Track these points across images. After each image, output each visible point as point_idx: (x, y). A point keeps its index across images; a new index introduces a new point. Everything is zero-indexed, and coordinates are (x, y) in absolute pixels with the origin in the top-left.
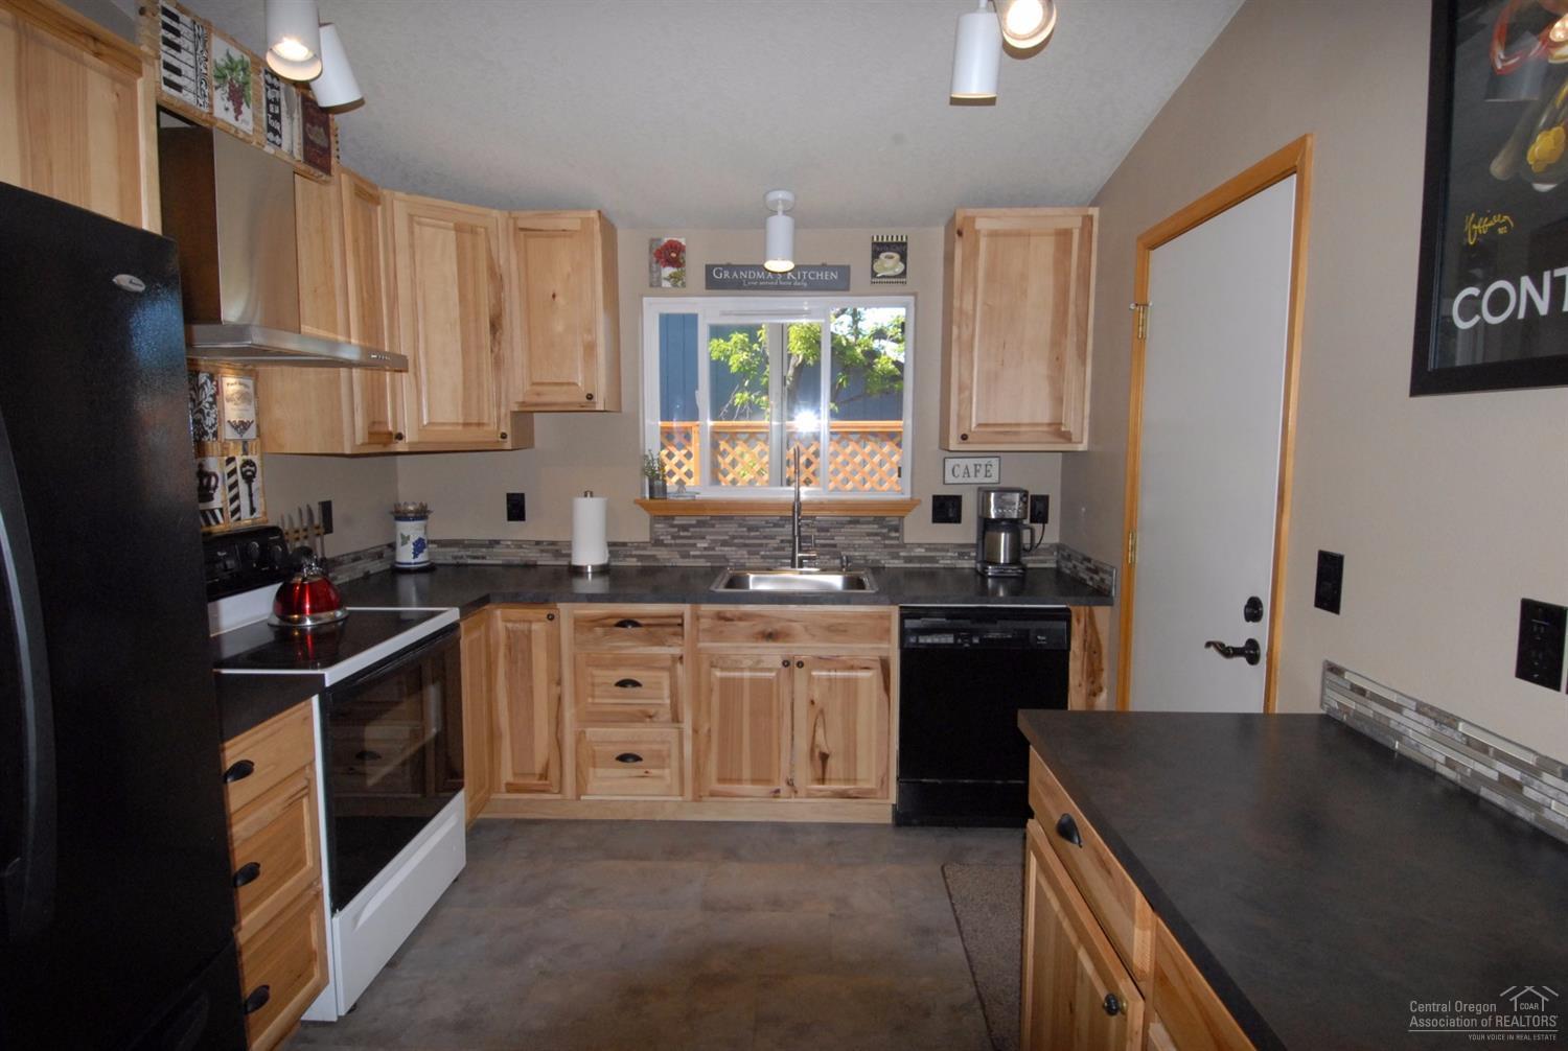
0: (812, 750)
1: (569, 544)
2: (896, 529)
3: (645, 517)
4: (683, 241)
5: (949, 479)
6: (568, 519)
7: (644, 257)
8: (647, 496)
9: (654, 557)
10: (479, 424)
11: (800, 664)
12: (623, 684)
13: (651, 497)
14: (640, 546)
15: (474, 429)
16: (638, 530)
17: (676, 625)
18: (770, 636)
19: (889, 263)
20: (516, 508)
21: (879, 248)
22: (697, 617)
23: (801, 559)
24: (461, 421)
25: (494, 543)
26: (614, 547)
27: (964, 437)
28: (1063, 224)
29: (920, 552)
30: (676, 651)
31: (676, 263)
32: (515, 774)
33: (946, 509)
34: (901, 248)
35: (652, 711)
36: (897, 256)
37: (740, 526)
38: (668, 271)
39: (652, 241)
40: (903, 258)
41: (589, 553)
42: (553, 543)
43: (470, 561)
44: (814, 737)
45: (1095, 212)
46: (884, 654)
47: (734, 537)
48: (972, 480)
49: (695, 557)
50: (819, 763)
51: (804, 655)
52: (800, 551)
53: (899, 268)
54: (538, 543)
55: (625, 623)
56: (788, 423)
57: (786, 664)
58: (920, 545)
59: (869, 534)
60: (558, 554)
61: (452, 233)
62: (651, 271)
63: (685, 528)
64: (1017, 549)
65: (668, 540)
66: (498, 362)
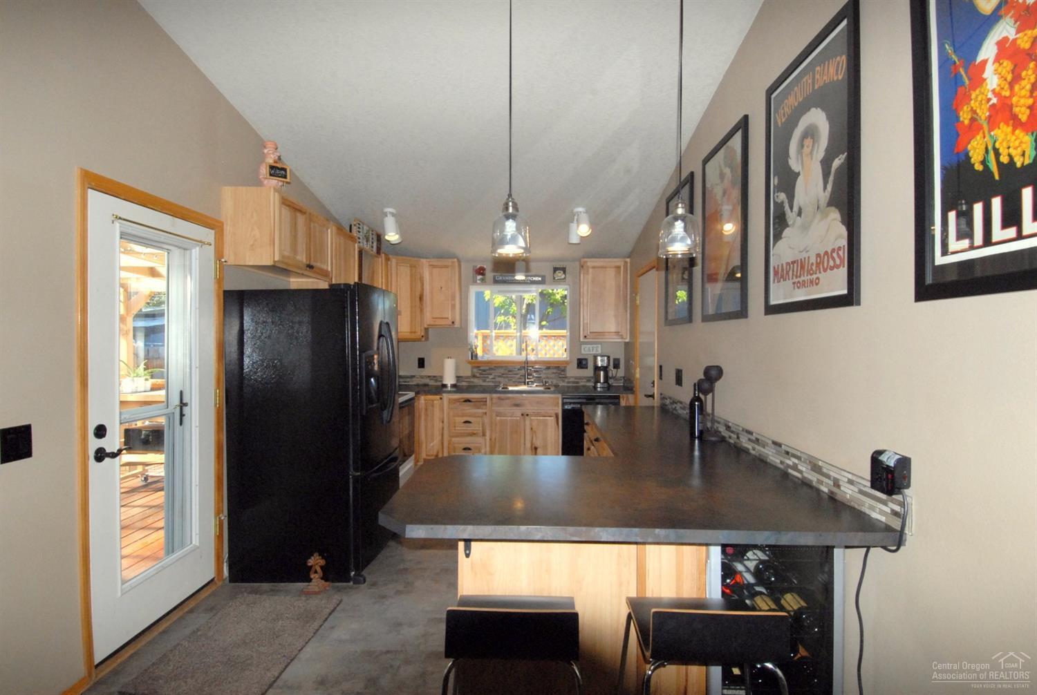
0: (532, 446)
1: (442, 377)
2: (564, 371)
3: (469, 366)
4: (485, 267)
5: (583, 352)
6: (442, 367)
7: (471, 273)
8: (470, 358)
9: (473, 382)
10: (415, 332)
11: (527, 415)
12: (466, 422)
13: (472, 359)
14: (468, 377)
15: (413, 334)
16: (467, 372)
17: (484, 401)
18: (517, 405)
19: (560, 275)
20: (421, 363)
21: (555, 269)
22: (492, 399)
23: (528, 382)
24: (409, 331)
25: (412, 377)
26: (458, 378)
27: (585, 337)
28: (618, 264)
29: (572, 380)
30: (484, 411)
31: (483, 274)
32: (427, 455)
33: (581, 364)
34: (564, 270)
35: (475, 432)
36: (562, 272)
37: (505, 370)
38: (479, 277)
39: (474, 267)
40: (564, 272)
41: (449, 380)
42: (435, 377)
43: (403, 383)
44: (532, 441)
45: (628, 260)
46: (556, 412)
47: (503, 374)
48: (592, 353)
49: (488, 382)
50: (534, 450)
51: (529, 412)
52: (528, 378)
53: (563, 276)
54: (429, 377)
55: (468, 401)
56: (523, 331)
57: (522, 415)
58: (572, 377)
59: (553, 373)
60: (436, 381)
61: (409, 268)
62: (473, 277)
63: (484, 371)
64: (606, 377)
65: (478, 375)
66: (422, 310)
